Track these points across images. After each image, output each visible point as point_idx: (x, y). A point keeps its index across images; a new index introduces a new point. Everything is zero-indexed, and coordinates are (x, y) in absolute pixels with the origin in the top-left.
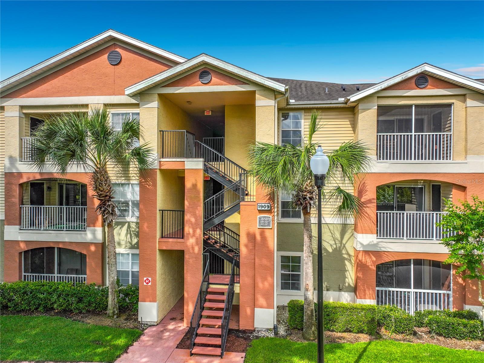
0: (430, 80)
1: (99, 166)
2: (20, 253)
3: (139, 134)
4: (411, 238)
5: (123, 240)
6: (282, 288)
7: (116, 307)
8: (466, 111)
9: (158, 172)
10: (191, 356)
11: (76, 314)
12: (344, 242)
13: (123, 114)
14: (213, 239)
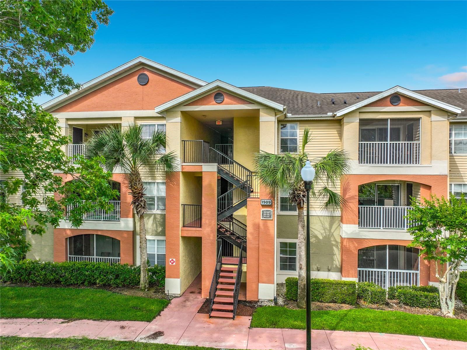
0: (402, 99)
1: (133, 169)
2: (66, 239)
3: (165, 144)
4: (387, 228)
5: (150, 229)
6: (281, 269)
7: (147, 282)
8: (431, 124)
9: (181, 174)
10: (210, 318)
11: (114, 288)
12: (332, 231)
13: (150, 125)
14: (224, 228)
